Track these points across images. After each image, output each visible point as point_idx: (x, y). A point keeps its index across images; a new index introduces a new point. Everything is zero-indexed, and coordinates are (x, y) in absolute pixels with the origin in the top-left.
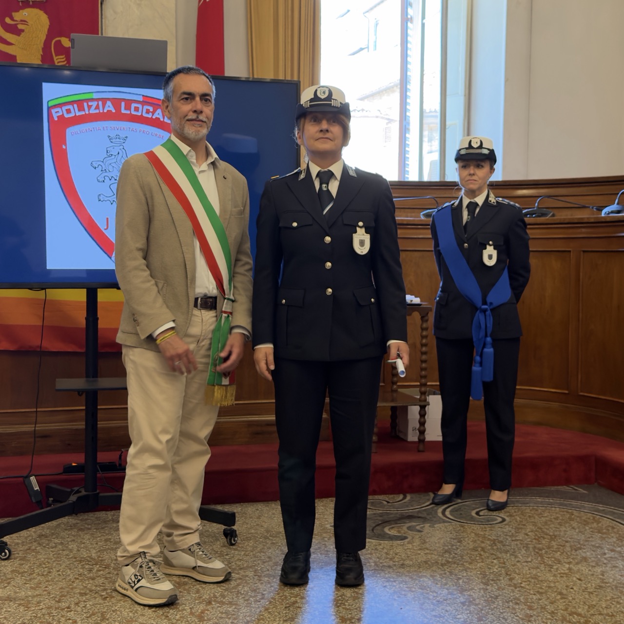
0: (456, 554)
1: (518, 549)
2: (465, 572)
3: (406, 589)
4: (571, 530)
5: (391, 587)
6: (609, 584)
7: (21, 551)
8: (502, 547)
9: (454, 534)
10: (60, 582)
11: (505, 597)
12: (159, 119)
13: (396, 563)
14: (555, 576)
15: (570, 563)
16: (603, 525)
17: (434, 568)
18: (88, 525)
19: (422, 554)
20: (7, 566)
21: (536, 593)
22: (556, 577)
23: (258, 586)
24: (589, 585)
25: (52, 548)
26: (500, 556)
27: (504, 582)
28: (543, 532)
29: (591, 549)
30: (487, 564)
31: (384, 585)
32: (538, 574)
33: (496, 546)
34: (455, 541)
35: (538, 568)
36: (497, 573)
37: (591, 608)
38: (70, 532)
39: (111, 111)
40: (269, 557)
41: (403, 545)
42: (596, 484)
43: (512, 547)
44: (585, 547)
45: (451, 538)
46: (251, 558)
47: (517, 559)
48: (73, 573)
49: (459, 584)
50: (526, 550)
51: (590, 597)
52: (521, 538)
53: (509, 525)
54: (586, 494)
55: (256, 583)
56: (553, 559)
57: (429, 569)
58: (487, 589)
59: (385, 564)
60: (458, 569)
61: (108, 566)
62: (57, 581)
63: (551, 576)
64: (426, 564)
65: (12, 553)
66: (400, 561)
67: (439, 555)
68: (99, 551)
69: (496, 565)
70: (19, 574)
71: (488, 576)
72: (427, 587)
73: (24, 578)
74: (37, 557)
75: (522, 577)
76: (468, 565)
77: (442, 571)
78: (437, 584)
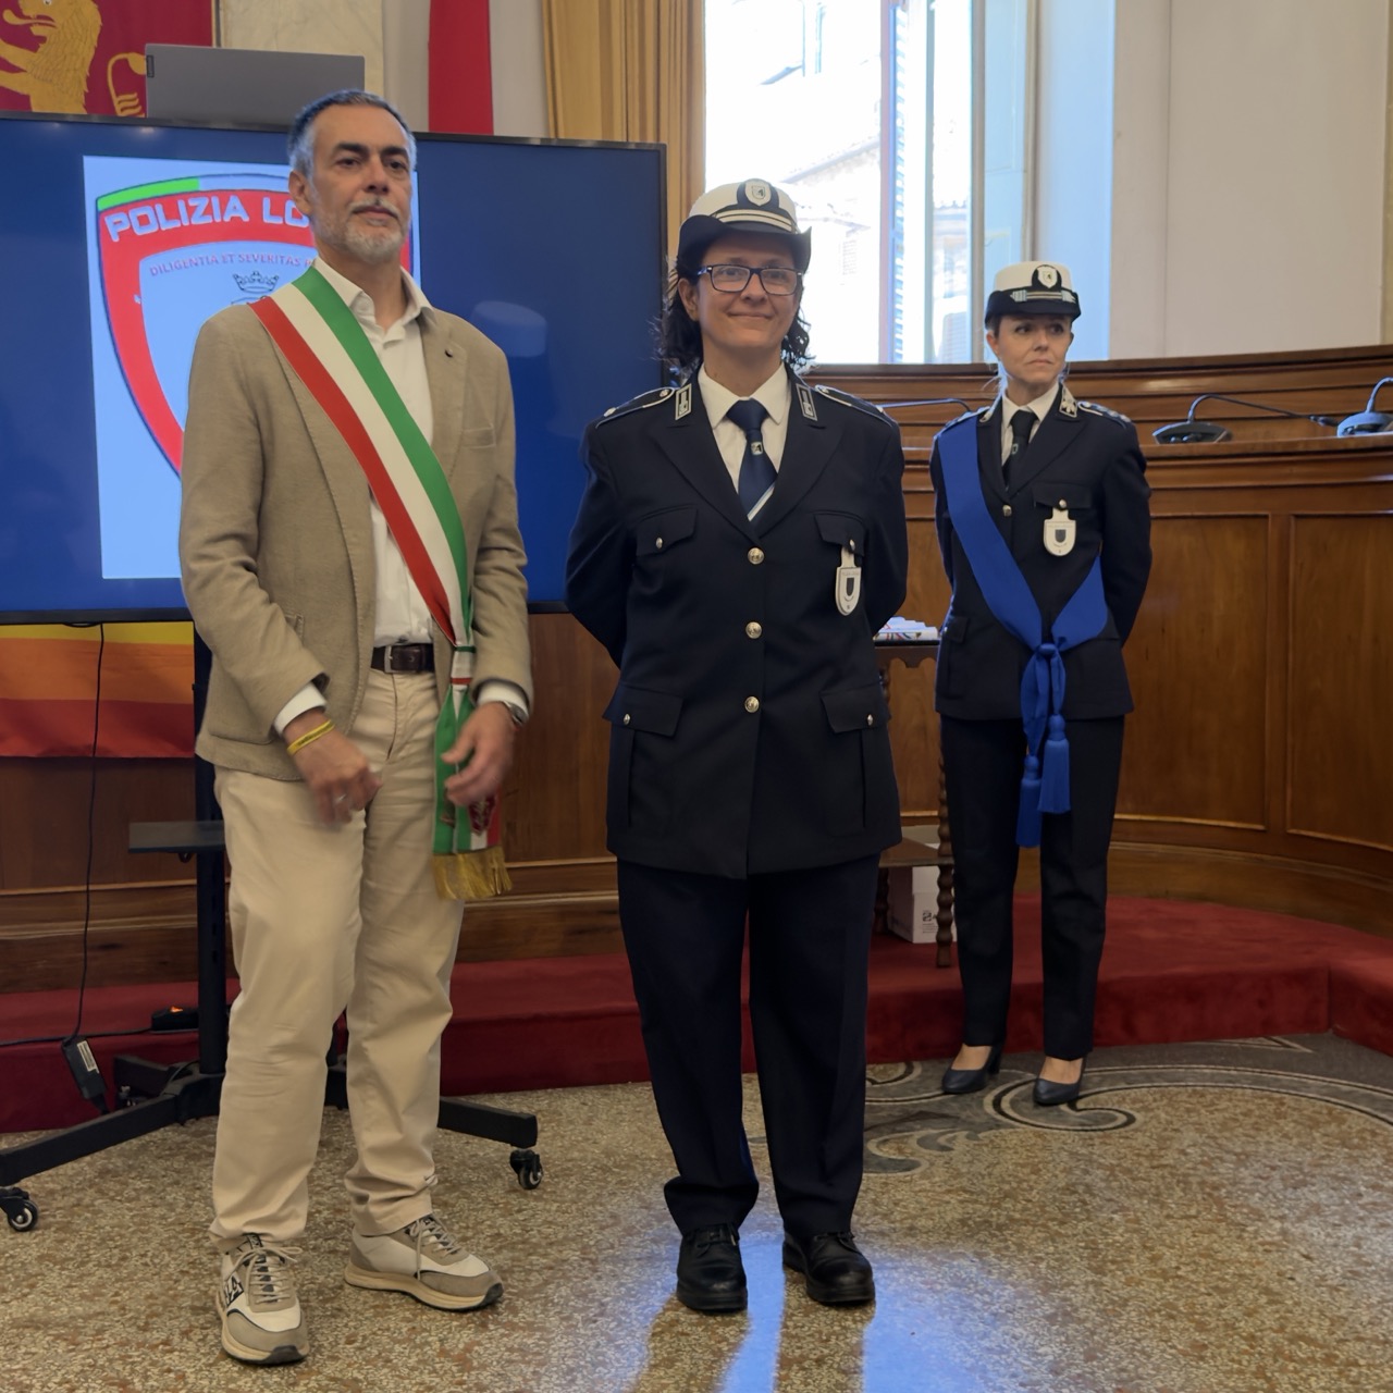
0: (1029, 1201)
1: (1167, 1189)
2: (1050, 1243)
4: (1280, 1141)
6: (1373, 1268)
7: (60, 1208)
8: (1130, 1182)
9: (1022, 1153)
10: (147, 1280)
13: (898, 1225)
14: (1251, 1249)
15: (1282, 1218)
16: (1350, 1127)
17: (982, 1236)
19: (953, 1201)
20: (29, 1244)
21: (1210, 1291)
22: (1254, 1251)
23: (590, 1285)
24: (1329, 1270)
25: (130, 1200)
27: (1139, 1265)
28: (1220, 1146)
29: (1328, 1184)
30: (1099, 1224)
32: (1216, 1246)
33: (1116, 1180)
34: (1026, 1171)
35: (1211, 1231)
37: (1337, 1324)
38: (169, 1164)
39: (239, 218)
40: (613, 1216)
41: (911, 1181)
42: (1331, 1031)
43: (1153, 1183)
44: (1314, 1180)
45: (1017, 1164)
46: (574, 1218)
47: (1165, 1212)
48: (175, 1259)
49: (1040, 1272)
50: (1183, 1190)
51: (1334, 1299)
52: (1172, 1161)
53: (1144, 1132)
54: (1309, 1054)
55: (586, 1278)
56: (1245, 1210)
57: (972, 1236)
58: (1102, 1284)
60: (1034, 1236)
62: (141, 1279)
63: (1242, 1250)
64: (964, 1226)
65: (40, 1214)
66: (906, 1219)
67: (992, 1205)
69: (1118, 1225)
70: (55, 1264)
71: (1104, 1253)
72: (968, 1280)
73: (66, 1272)
74: (95, 1223)
75: (1179, 1253)
76: (1056, 1228)
77: (1000, 1241)
78: (990, 1272)
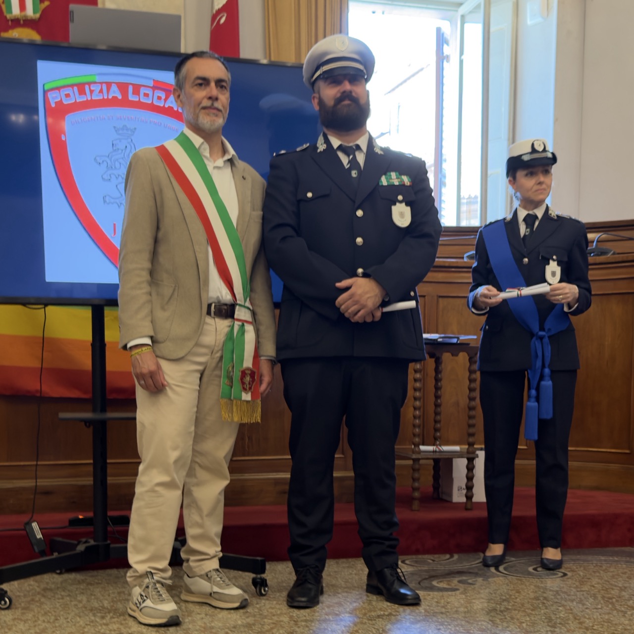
0: (515, 602)
3: (464, 631)
9: (511, 586)
10: (69, 627)
13: (450, 610)
18: (98, 580)
26: (565, 603)
27: (573, 625)
30: (552, 610)
32: (611, 619)
35: (610, 613)
36: (564, 618)
39: (117, 97)
41: (455, 595)
43: (578, 597)
47: (585, 607)
49: (522, 627)
50: (593, 599)
52: (587, 589)
53: (572, 579)
57: (487, 614)
60: (519, 614)
62: (65, 627)
66: (453, 608)
68: (112, 602)
69: (562, 611)
70: (21, 621)
71: (555, 621)
72: (486, 629)
73: (27, 624)
74: (42, 607)
75: (594, 621)
76: (530, 612)
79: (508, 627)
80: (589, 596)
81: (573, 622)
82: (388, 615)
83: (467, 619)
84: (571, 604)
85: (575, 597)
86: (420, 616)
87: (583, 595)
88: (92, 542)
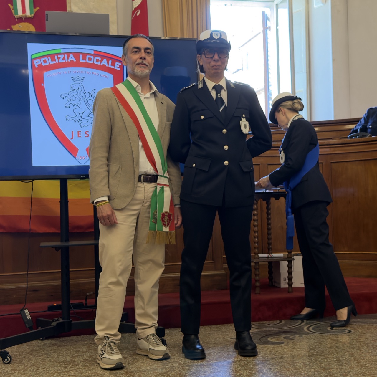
0: (318, 350)
1: (362, 347)
2: (325, 359)
3: (285, 370)
5: (275, 369)
7: (19, 359)
8: (350, 345)
9: (316, 340)
11: (355, 372)
12: (105, 65)
13: (277, 356)
17: (304, 358)
18: (65, 343)
19: (295, 351)
20: (9, 367)
23: (182, 371)
25: (40, 356)
26: (348, 349)
27: (353, 364)
30: (341, 355)
31: (270, 368)
34: (317, 344)
36: (348, 359)
38: (52, 348)
41: (281, 347)
45: (314, 342)
46: (177, 357)
47: (361, 352)
48: (54, 369)
49: (322, 366)
50: (367, 347)
52: (363, 341)
53: (354, 334)
55: (180, 370)
57: (301, 358)
58: (342, 368)
59: (270, 357)
60: (320, 358)
61: (78, 365)
62: (42, 374)
66: (280, 355)
67: (307, 351)
68: (72, 357)
69: (347, 355)
71: (342, 361)
72: (299, 368)
73: (20, 373)
74: (29, 362)
75: (366, 361)
76: (327, 356)
77: (310, 359)
78: (306, 366)
79: (313, 366)
80: (364, 345)
81: (353, 362)
82: (239, 361)
83: (288, 362)
84: (353, 351)
85: (356, 346)
86: (259, 361)
87: (360, 344)
88: (61, 321)
